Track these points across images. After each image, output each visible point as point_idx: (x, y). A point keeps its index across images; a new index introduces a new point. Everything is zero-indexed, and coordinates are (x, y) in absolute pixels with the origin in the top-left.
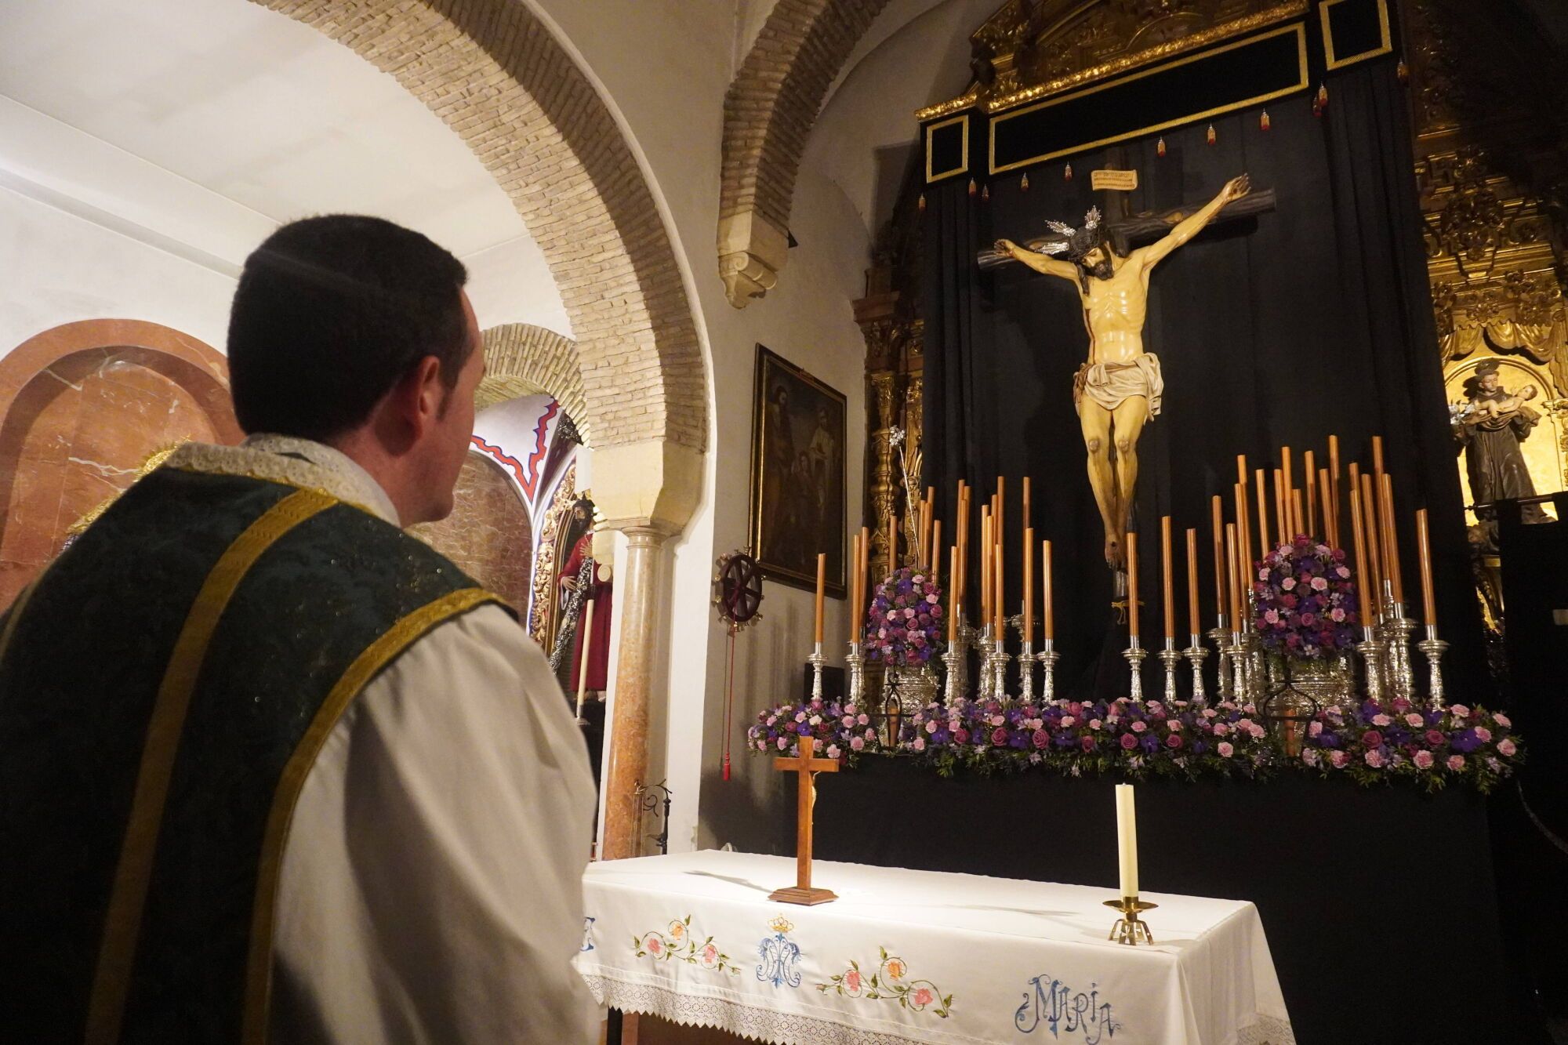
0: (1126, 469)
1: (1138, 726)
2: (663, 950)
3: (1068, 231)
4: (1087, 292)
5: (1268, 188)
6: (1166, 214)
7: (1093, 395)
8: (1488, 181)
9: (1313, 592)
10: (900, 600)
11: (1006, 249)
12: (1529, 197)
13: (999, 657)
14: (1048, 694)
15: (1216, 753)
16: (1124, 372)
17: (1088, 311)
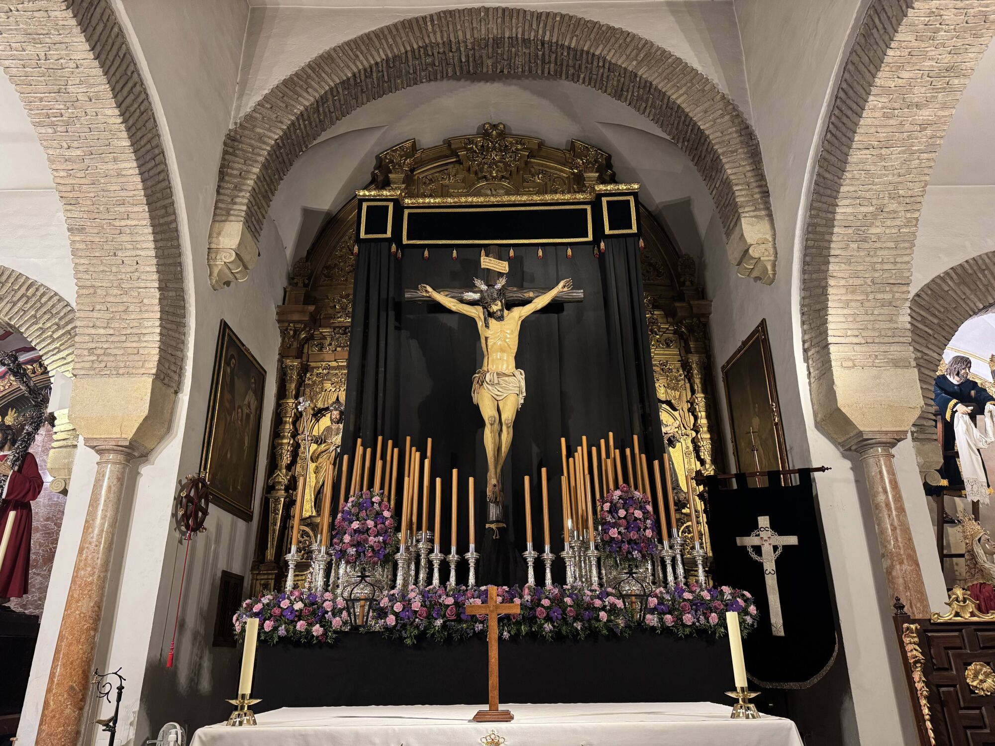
0: (506, 437)
1: (546, 602)
3: (484, 287)
4: (487, 326)
5: (581, 289)
6: (527, 291)
7: (489, 391)
8: (655, 312)
9: (636, 519)
10: (363, 514)
11: (427, 291)
12: (672, 324)
13: (437, 556)
14: (472, 580)
15: (597, 619)
16: (506, 378)
17: (486, 338)
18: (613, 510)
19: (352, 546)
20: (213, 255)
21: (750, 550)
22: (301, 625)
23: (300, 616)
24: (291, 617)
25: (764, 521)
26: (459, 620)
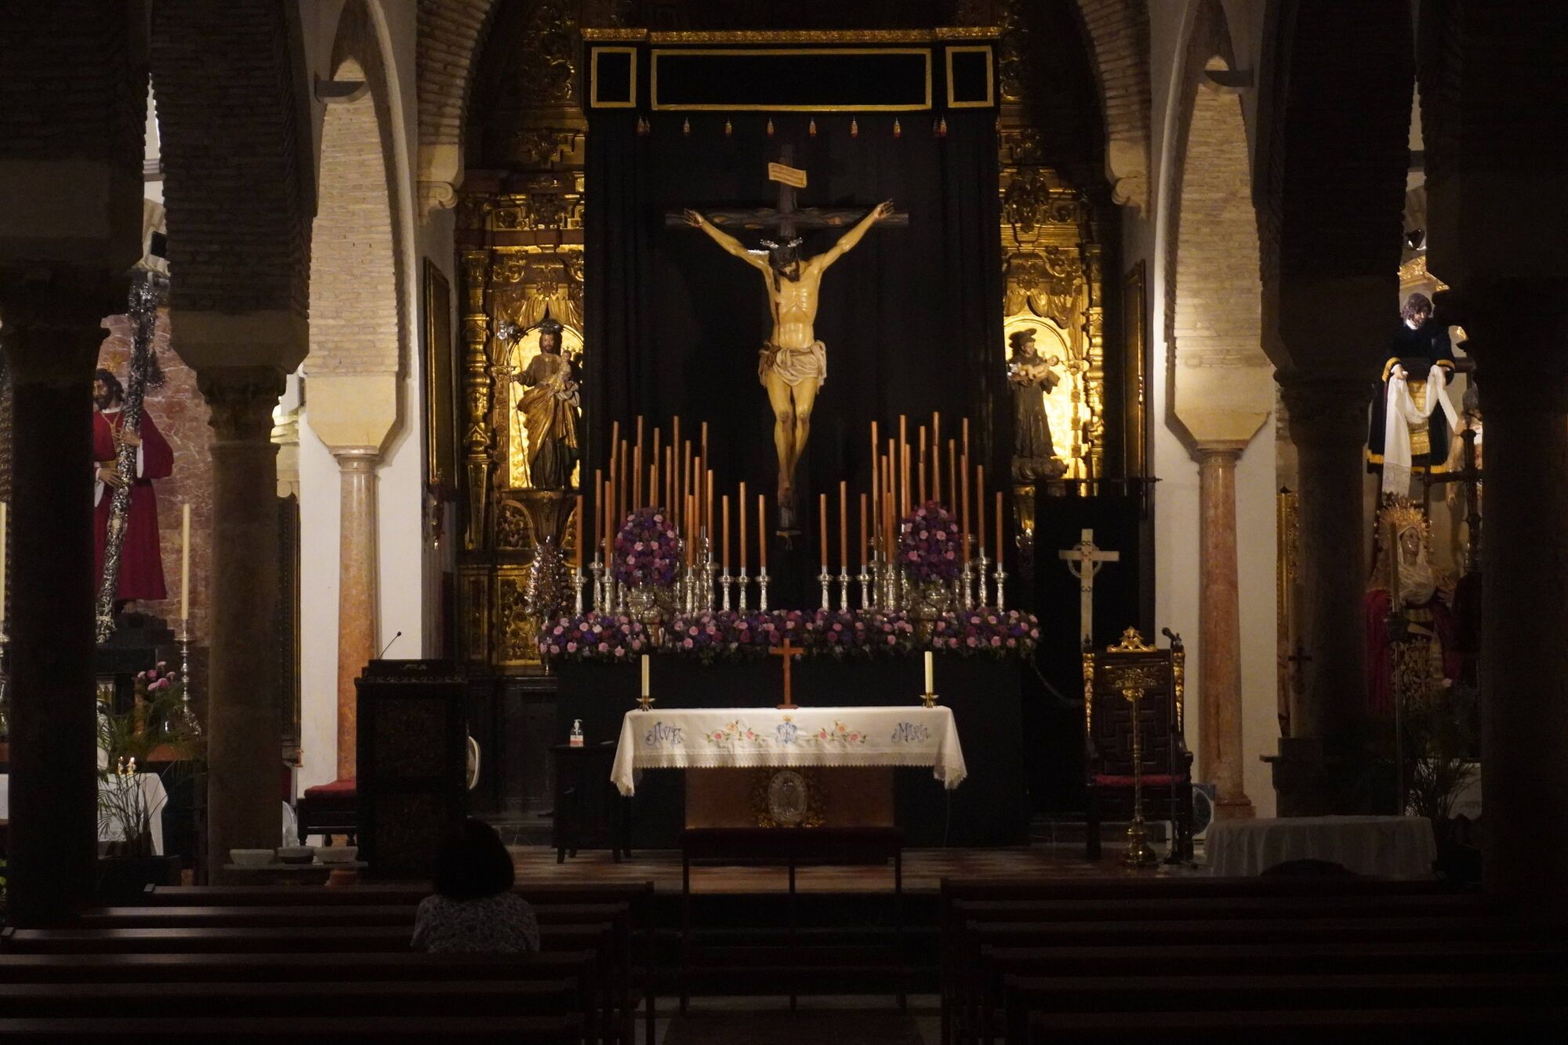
0: (801, 433)
1: (837, 627)
2: (723, 738)
3: (774, 247)
4: (778, 290)
5: (904, 211)
6: (828, 216)
7: (780, 373)
8: (1042, 171)
9: (938, 541)
10: (646, 534)
11: (697, 221)
12: (1066, 188)
13: (726, 578)
14: (764, 606)
15: (886, 642)
16: (802, 358)
17: (777, 305)
18: (915, 532)
19: (640, 568)
20: (424, 192)
21: (1070, 564)
22: (603, 647)
23: (599, 638)
24: (593, 640)
25: (1087, 535)
26: (753, 642)
